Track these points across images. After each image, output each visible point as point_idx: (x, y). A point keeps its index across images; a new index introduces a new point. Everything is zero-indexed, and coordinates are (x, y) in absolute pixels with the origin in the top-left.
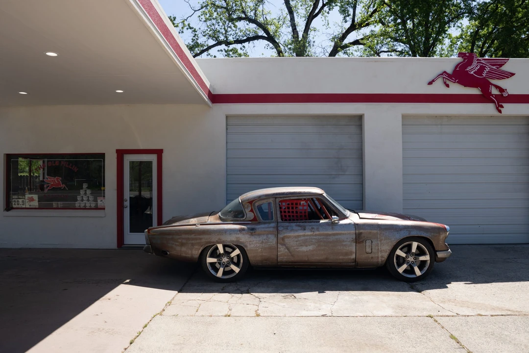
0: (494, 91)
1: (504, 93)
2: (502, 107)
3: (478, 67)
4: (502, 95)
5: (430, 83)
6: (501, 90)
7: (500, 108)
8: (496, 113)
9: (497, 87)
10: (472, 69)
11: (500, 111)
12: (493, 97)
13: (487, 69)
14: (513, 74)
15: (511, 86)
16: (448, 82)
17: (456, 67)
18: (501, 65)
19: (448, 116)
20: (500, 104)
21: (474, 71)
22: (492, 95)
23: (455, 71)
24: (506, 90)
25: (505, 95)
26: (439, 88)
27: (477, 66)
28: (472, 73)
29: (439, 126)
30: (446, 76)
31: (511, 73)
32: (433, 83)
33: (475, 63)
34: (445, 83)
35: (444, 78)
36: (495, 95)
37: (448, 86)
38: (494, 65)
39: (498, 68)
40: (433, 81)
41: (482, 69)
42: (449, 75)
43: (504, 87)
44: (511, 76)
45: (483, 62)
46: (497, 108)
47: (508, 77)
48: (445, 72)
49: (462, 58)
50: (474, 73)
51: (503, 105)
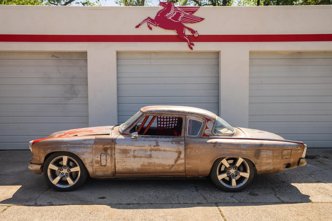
0: (188, 33)
1: (195, 34)
2: (193, 45)
3: (175, 14)
4: (194, 35)
5: (137, 27)
6: (193, 31)
7: (191, 46)
8: (189, 49)
9: (189, 29)
10: (170, 16)
11: (191, 48)
12: (186, 37)
13: (182, 15)
14: (202, 19)
15: (201, 29)
16: (151, 26)
17: (158, 14)
18: (193, 12)
19: (155, 52)
20: (192, 42)
21: (172, 16)
22: (185, 36)
23: (157, 17)
24: (197, 31)
25: (196, 35)
26: (144, 31)
27: (174, 12)
28: (170, 18)
29: (149, 60)
30: (149, 21)
31: (201, 18)
32: (140, 26)
33: (172, 11)
34: (149, 26)
35: (148, 22)
36: (188, 35)
37: (151, 29)
38: (187, 12)
39: (190, 14)
40: (140, 25)
41: (178, 15)
42: (152, 21)
43: (195, 30)
44: (201, 21)
45: (179, 9)
46: (189, 46)
47: (198, 22)
48: (149, 18)
49: (163, 6)
50: (172, 18)
51: (194, 43)
